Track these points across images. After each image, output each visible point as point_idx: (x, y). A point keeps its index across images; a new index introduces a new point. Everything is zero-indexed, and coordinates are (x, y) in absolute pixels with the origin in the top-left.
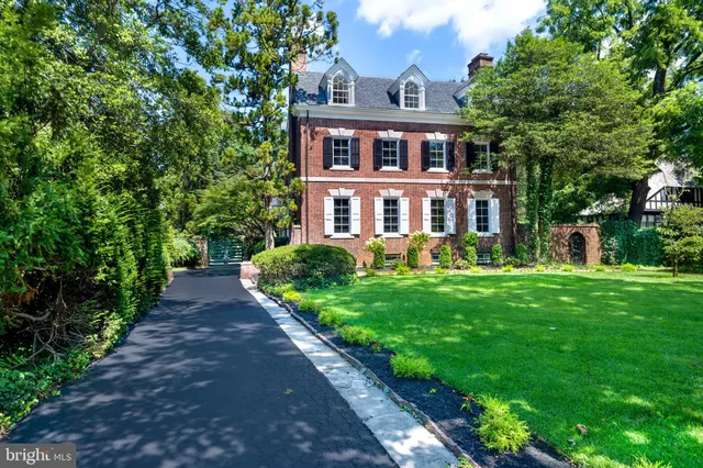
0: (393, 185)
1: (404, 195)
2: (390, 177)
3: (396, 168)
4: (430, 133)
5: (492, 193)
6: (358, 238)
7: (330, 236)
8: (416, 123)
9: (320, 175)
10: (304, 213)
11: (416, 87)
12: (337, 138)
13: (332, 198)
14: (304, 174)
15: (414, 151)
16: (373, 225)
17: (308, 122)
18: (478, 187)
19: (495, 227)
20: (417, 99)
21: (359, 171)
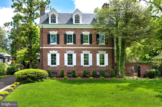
0: (71, 49)
1: (74, 53)
2: (70, 47)
3: (72, 44)
4: (83, 31)
5: (106, 52)
6: (59, 67)
7: (49, 66)
8: (79, 29)
9: (46, 47)
10: (41, 59)
11: (79, 16)
12: (52, 34)
13: (50, 54)
14: (41, 46)
15: (78, 38)
16: (64, 62)
17: (42, 29)
18: (101, 50)
19: (106, 63)
20: (79, 20)
21: (59, 45)
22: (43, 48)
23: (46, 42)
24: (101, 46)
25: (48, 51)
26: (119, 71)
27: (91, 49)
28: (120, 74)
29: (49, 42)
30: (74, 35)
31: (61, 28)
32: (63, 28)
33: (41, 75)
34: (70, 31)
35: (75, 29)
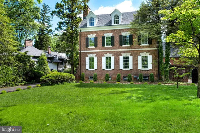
4: (123, 32)
5: (149, 53)
6: (97, 70)
7: (87, 70)
8: (118, 30)
9: (85, 50)
10: (80, 62)
11: (118, 16)
12: (90, 37)
13: (88, 57)
14: (80, 50)
15: (117, 39)
16: (102, 66)
17: (81, 33)
18: (143, 51)
19: (150, 66)
20: (118, 21)
21: (97, 48)
22: (82, 51)
23: (85, 46)
24: (144, 47)
25: (86, 55)
26: (162, 75)
27: (131, 51)
28: (164, 79)
29: (87, 46)
30: (113, 37)
31: (99, 31)
32: (101, 31)
33: (62, 79)
34: (108, 32)
35: (114, 30)
